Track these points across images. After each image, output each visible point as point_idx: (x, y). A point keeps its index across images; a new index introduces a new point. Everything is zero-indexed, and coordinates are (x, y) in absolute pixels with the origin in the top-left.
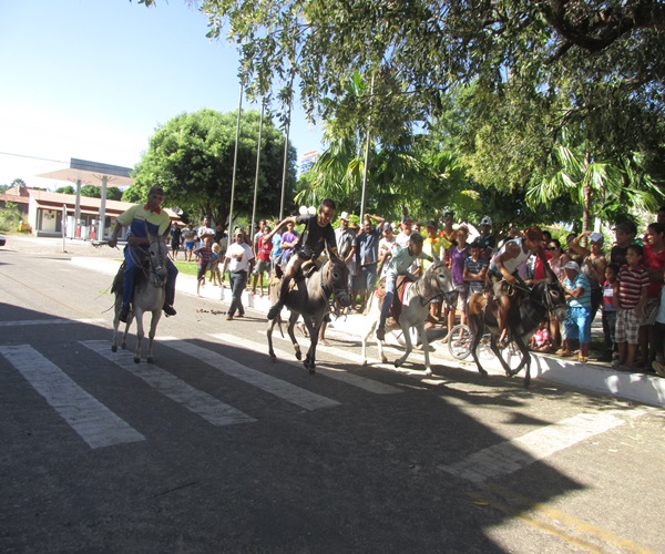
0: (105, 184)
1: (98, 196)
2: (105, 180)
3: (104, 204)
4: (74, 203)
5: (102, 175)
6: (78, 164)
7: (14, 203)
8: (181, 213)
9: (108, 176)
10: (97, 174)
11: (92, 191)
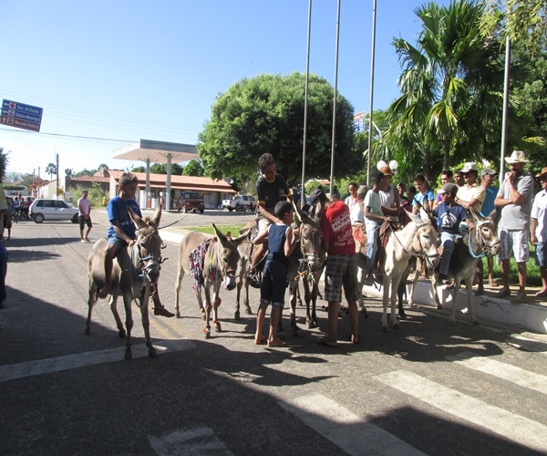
0: (170, 161)
1: (164, 173)
2: (170, 157)
3: (169, 178)
4: (145, 179)
5: (167, 152)
6: (147, 144)
7: (99, 183)
8: (232, 182)
9: (172, 152)
10: (163, 152)
11: (159, 169)
